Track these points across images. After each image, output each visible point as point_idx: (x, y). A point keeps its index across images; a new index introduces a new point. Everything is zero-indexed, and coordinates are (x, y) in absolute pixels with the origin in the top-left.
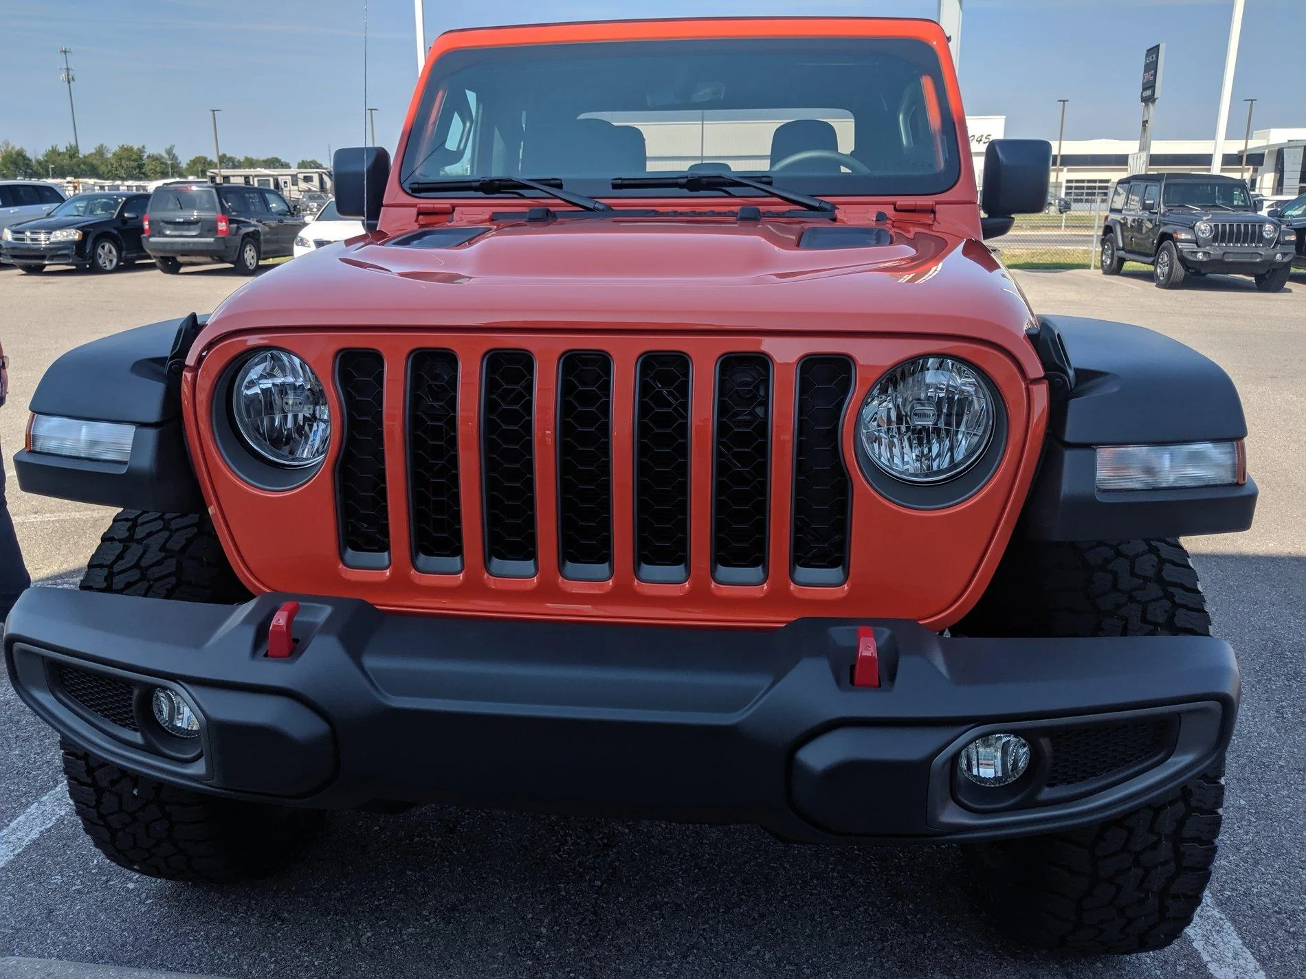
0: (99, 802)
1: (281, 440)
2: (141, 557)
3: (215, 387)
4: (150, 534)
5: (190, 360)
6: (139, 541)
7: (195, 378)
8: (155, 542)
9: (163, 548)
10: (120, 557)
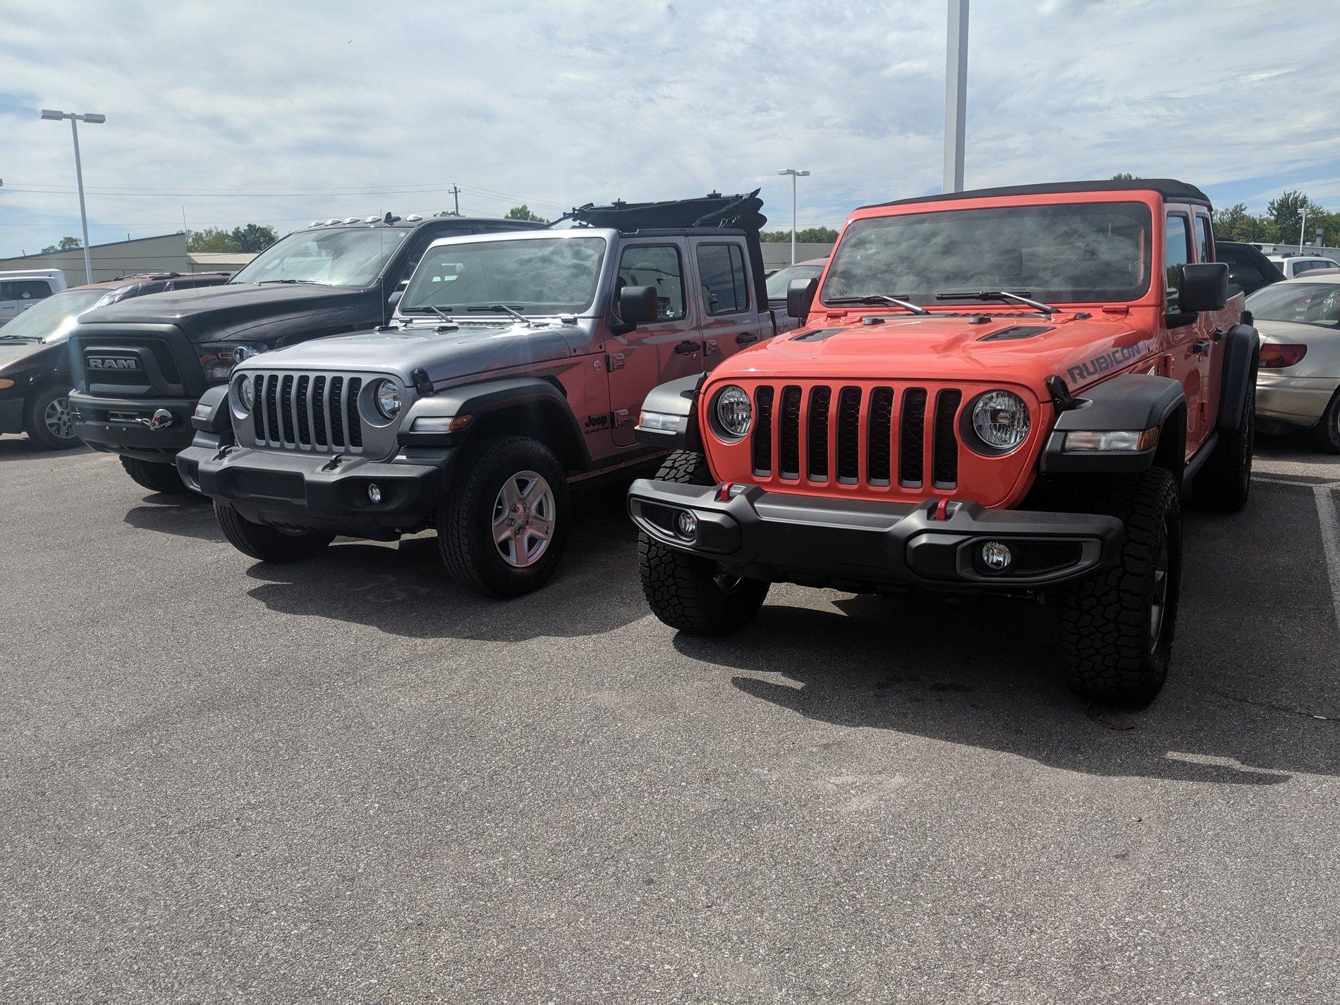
0: (654, 595)
1: (732, 424)
2: (676, 474)
3: (711, 401)
4: (681, 465)
5: (703, 390)
6: (676, 468)
7: (704, 397)
8: (682, 469)
9: (685, 471)
10: (668, 473)
